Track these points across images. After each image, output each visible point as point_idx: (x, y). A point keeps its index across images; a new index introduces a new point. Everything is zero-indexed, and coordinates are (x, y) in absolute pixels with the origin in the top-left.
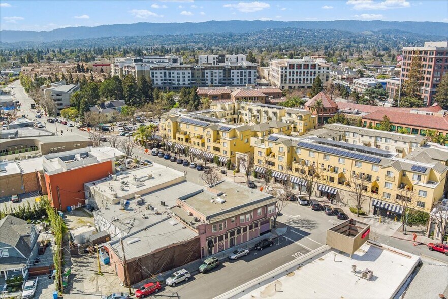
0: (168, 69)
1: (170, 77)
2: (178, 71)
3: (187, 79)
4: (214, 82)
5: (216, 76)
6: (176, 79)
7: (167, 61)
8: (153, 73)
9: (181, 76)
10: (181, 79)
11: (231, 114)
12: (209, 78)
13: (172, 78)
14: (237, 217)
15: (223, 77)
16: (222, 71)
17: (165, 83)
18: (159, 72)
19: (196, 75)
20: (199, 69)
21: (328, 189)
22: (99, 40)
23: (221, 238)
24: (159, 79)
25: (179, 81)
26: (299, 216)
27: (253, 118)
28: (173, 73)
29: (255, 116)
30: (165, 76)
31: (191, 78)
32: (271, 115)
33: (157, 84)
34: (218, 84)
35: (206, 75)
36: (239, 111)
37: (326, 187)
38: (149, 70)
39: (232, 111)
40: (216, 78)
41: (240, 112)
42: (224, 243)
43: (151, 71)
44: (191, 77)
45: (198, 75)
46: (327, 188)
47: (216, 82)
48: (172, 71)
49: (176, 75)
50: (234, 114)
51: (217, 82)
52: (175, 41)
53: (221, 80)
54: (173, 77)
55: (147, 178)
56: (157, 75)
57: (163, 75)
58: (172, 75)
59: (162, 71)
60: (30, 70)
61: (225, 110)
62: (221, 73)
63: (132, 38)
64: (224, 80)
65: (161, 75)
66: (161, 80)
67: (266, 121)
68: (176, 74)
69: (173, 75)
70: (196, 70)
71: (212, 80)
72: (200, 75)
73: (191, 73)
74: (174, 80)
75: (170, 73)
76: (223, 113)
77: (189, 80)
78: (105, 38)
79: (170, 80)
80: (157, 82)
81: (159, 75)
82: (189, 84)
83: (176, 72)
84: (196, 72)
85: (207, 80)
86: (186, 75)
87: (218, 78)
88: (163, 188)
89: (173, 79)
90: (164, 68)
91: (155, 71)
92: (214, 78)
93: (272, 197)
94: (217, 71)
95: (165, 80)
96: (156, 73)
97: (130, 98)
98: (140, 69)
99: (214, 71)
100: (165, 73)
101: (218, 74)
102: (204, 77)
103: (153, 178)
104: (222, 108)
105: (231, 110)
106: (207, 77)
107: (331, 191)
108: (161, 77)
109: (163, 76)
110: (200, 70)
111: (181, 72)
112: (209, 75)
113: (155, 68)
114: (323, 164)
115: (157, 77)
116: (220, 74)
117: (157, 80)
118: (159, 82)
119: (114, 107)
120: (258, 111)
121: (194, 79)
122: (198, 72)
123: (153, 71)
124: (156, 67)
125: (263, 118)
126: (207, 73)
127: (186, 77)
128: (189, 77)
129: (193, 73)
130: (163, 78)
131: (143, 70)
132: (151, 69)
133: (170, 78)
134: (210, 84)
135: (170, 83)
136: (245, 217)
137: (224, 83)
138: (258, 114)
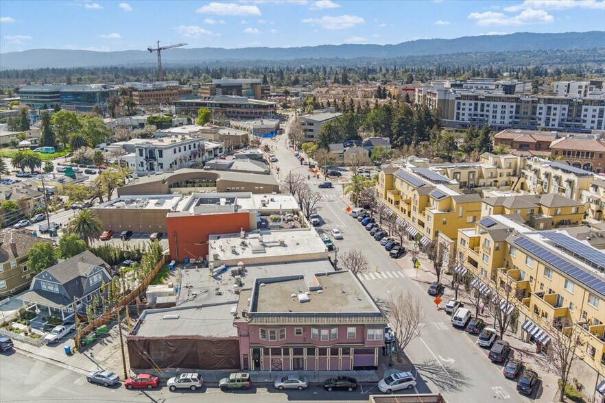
0: (481, 100)
1: (482, 110)
2: (496, 103)
3: (507, 115)
4: (551, 123)
5: (555, 114)
6: (491, 114)
7: (494, 88)
8: (459, 104)
9: (499, 110)
10: (499, 115)
11: (509, 175)
12: (543, 117)
13: (485, 113)
14: (307, 328)
15: (568, 115)
16: (566, 106)
17: (474, 120)
18: (467, 102)
19: (522, 110)
20: (528, 102)
21: (537, 332)
22: (454, 57)
23: (276, 352)
24: (467, 112)
25: (494, 117)
26: (452, 361)
27: (539, 185)
28: (488, 106)
29: (542, 183)
30: (476, 109)
31: (514, 114)
32: (565, 185)
33: (463, 119)
34: (556, 127)
35: (538, 111)
36: (523, 171)
37: (535, 326)
38: (454, 99)
39: (511, 171)
40: (554, 117)
41: (524, 173)
42: (282, 360)
43: (456, 101)
44: (514, 112)
45: (526, 110)
46: (536, 329)
47: (554, 123)
48: (486, 103)
49: (491, 109)
50: (514, 175)
51: (556, 123)
52: (564, 59)
53: (563, 120)
54: (488, 111)
55: (278, 244)
56: (464, 107)
57: (473, 107)
58: (486, 108)
59: (473, 102)
60: (324, 92)
61: (499, 167)
62: (564, 109)
63: (500, 54)
64: (568, 121)
65: (470, 107)
66: (470, 115)
67: (557, 192)
68: (491, 106)
69: (488, 108)
70: (523, 103)
71: (548, 119)
72: (529, 110)
73: (515, 107)
74: (487, 116)
75: (483, 105)
76: (493, 171)
77: (511, 117)
78: (462, 54)
79: (482, 116)
80: (463, 117)
81: (467, 107)
82: (510, 123)
83: (492, 104)
84: (523, 105)
85: (540, 119)
86: (508, 110)
87: (557, 118)
88: (285, 263)
89: (487, 113)
90: (476, 98)
91: (462, 102)
92: (552, 117)
93: (379, 315)
94: (558, 106)
95: (476, 115)
96: (464, 104)
97: (398, 136)
98: (443, 98)
99: (553, 106)
100: (476, 104)
101: (559, 112)
102: (535, 114)
103: (285, 246)
104: (496, 164)
105: (510, 167)
106: (540, 114)
107: (540, 336)
108: (470, 110)
109: (473, 109)
110: (530, 103)
111: (500, 104)
112: (544, 111)
113: (463, 97)
114: (542, 284)
115: (464, 109)
116: (564, 112)
117: (463, 114)
118: (466, 117)
119: (372, 145)
120: (547, 175)
121: (518, 116)
122: (527, 105)
123: (459, 101)
124: (465, 96)
125: (552, 188)
126: (541, 108)
127: (506, 112)
128: (511, 112)
129: (518, 107)
130: (473, 112)
131: (447, 98)
132: (457, 98)
133: (482, 113)
134: (543, 125)
135: (480, 120)
136: (320, 332)
137: (567, 126)
138: (546, 180)
